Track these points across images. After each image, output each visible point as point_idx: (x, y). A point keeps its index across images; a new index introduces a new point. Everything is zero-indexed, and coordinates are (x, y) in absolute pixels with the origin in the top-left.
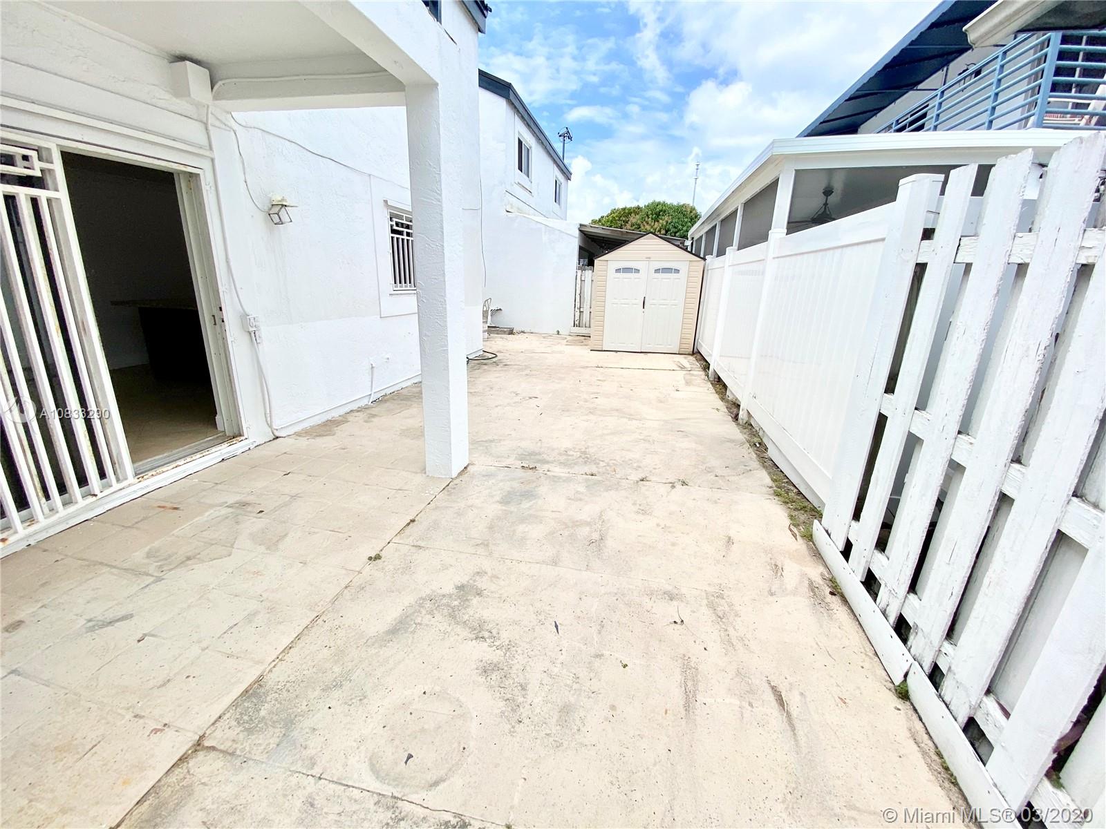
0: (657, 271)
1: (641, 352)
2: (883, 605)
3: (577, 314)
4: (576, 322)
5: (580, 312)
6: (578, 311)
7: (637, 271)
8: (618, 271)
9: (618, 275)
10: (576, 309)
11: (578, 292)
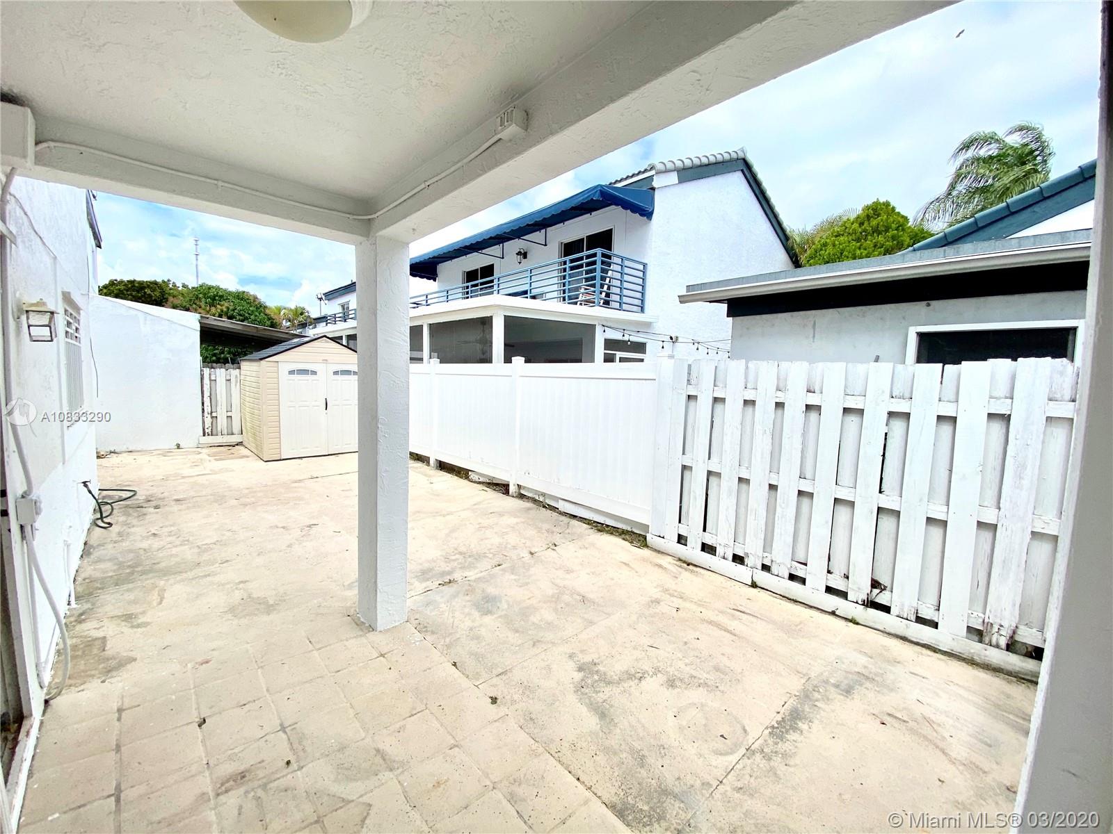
0: (336, 373)
1: (329, 455)
2: (722, 554)
3: (208, 421)
4: (207, 431)
5: (212, 417)
6: (209, 416)
7: (314, 373)
8: (291, 372)
9: (292, 376)
10: (206, 414)
11: (207, 394)
